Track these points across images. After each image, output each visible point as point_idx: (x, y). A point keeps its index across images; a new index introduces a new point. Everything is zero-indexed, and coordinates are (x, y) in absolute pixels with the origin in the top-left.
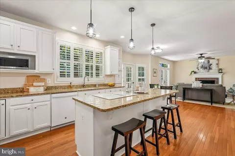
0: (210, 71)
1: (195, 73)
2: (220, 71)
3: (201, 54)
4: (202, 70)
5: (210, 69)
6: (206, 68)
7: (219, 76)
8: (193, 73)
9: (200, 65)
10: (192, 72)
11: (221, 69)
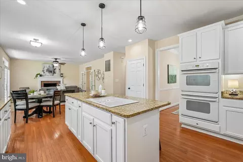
0: (55, 75)
1: (41, 76)
2: (62, 75)
3: (56, 59)
4: (47, 73)
5: (54, 73)
6: (51, 72)
7: (61, 79)
8: (39, 76)
9: (46, 69)
10: (38, 74)
11: (62, 74)
